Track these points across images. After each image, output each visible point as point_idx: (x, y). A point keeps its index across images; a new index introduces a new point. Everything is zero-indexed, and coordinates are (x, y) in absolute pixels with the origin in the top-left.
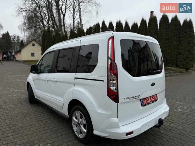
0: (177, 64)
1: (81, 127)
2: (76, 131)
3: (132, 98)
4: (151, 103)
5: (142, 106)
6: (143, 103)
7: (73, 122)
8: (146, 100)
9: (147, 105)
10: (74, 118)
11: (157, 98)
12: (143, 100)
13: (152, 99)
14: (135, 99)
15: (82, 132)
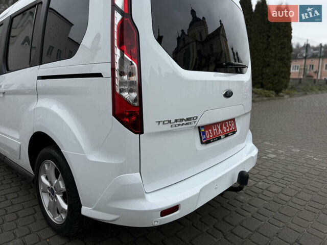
0: (262, 83)
1: (57, 199)
2: (49, 209)
3: (178, 123)
4: (222, 137)
5: (202, 143)
6: (204, 137)
7: (41, 188)
8: (212, 132)
9: (214, 141)
10: (43, 178)
11: (235, 128)
12: (205, 130)
13: (224, 128)
14: (187, 124)
15: (60, 211)
